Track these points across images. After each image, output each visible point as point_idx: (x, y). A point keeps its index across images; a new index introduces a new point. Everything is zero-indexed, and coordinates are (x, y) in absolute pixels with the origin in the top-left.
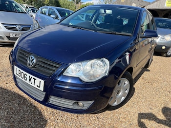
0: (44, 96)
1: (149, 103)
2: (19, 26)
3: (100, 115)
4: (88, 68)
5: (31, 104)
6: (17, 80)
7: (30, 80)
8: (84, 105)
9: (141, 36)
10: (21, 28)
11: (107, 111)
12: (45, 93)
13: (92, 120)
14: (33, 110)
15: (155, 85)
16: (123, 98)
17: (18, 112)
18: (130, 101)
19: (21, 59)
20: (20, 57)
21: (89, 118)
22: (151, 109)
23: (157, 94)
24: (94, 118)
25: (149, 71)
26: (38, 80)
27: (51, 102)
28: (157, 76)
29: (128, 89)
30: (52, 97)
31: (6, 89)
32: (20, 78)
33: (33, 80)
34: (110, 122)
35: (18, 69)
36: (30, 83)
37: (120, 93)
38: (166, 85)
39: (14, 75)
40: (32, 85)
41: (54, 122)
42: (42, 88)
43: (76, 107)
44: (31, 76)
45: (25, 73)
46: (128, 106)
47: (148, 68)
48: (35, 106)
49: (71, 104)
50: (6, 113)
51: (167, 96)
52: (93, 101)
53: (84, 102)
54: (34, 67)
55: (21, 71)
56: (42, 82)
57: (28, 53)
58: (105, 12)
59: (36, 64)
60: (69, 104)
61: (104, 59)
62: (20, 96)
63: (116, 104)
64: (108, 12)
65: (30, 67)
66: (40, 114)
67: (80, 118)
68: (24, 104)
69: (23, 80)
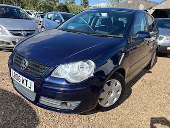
0: (35, 96)
1: (145, 104)
2: (24, 32)
3: (92, 116)
4: (74, 69)
5: (27, 105)
6: (14, 82)
7: (23, 81)
8: (71, 105)
9: (133, 37)
10: (26, 33)
11: (99, 113)
12: (35, 94)
13: (82, 120)
14: (28, 110)
15: (154, 87)
16: (115, 100)
17: (14, 112)
18: (124, 103)
19: (17, 62)
20: (16, 60)
21: (81, 119)
22: (145, 110)
23: (155, 96)
24: (85, 119)
25: (151, 72)
26: (29, 81)
27: (41, 102)
28: (158, 78)
29: (120, 91)
30: (42, 97)
31: (6, 91)
32: (15, 79)
33: (25, 81)
34: (100, 123)
35: (14, 71)
36: (23, 85)
37: (112, 95)
38: (166, 87)
39: (12, 78)
40: (25, 86)
41: (45, 122)
42: (33, 89)
43: (64, 107)
44: (24, 78)
45: (19, 75)
46: (121, 107)
47: (150, 70)
48: (30, 107)
49: (59, 104)
50: (3, 112)
51: (165, 97)
52: (80, 102)
53: (71, 103)
54: (26, 69)
55: (16, 73)
56: (33, 83)
57: (23, 57)
58: (101, 15)
59: (28, 67)
60: (56, 104)
61: (90, 61)
62: (19, 97)
63: (108, 105)
64: (104, 15)
65: (23, 69)
66: (34, 113)
67: (71, 118)
68: (21, 104)
69: (18, 81)
